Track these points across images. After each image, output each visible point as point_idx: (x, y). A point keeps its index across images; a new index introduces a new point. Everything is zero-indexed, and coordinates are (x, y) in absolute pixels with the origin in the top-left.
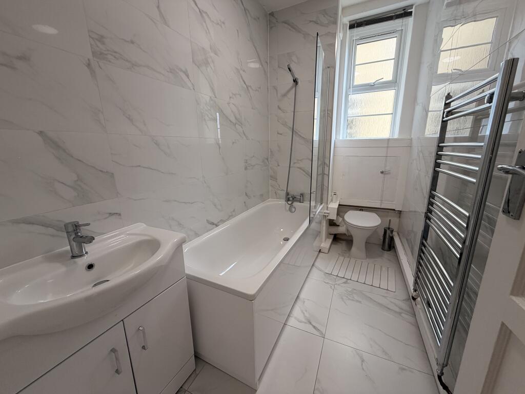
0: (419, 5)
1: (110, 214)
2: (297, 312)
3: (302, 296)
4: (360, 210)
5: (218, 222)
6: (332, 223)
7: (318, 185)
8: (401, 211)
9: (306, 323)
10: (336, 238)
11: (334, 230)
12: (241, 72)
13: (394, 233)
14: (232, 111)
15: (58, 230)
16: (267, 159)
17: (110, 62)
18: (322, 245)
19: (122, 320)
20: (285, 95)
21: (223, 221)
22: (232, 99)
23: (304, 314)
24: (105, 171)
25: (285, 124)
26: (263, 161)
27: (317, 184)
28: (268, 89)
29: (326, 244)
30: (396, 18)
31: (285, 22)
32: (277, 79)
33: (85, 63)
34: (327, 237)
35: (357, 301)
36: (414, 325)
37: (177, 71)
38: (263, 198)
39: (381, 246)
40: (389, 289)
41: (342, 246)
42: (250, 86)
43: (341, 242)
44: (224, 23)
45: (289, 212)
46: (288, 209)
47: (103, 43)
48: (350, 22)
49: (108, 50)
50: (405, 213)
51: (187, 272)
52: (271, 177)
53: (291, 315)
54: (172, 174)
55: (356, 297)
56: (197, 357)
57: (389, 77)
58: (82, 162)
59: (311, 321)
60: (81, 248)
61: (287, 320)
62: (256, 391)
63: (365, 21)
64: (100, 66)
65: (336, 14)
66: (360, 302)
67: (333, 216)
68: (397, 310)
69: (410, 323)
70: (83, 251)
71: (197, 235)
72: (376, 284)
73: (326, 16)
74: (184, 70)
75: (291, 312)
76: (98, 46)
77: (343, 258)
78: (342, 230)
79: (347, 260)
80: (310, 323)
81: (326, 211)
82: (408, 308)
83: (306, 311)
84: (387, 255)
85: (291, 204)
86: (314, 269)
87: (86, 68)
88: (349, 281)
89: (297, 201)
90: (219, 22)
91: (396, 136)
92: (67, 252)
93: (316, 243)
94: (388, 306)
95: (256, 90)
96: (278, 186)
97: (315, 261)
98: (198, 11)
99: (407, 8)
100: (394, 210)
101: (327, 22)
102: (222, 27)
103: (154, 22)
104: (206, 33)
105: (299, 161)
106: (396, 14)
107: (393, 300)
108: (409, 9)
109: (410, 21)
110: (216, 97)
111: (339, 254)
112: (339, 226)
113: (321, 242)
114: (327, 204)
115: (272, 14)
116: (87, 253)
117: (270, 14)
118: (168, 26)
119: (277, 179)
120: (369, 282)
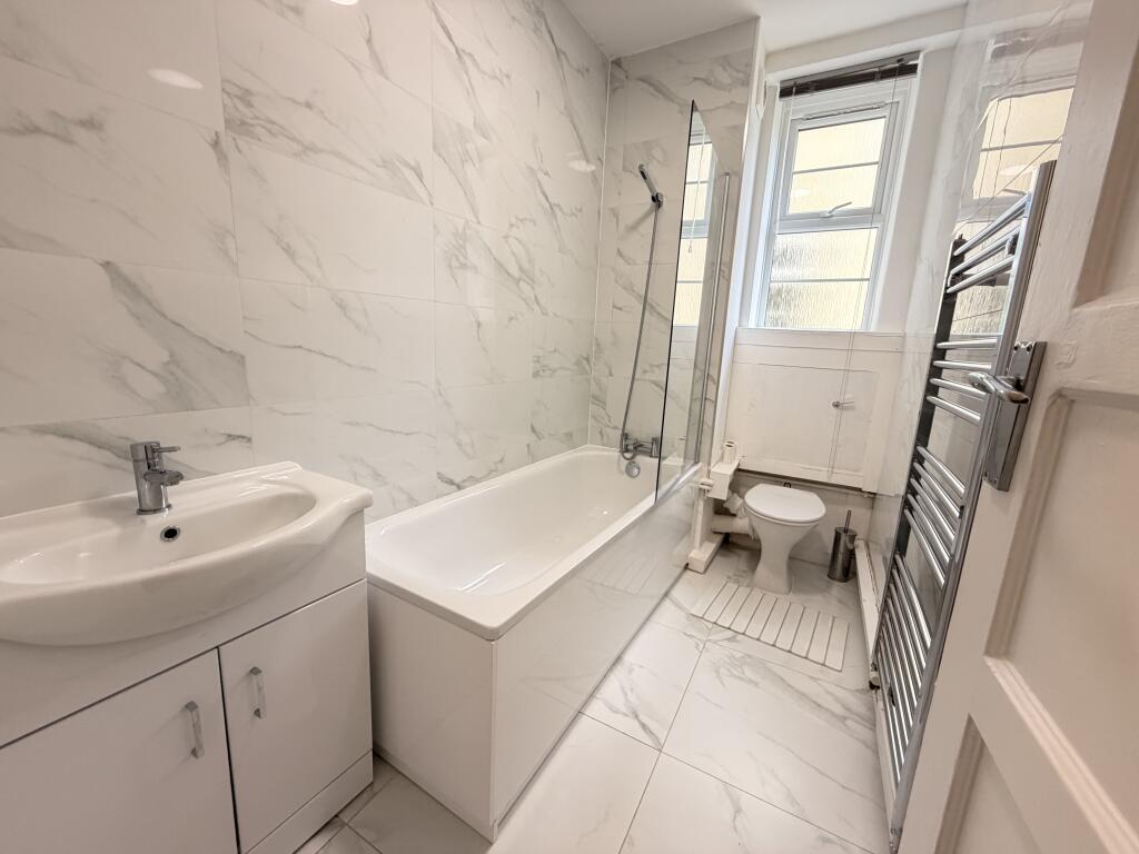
0: (931, 52)
1: (230, 436)
2: (611, 688)
3: (629, 658)
4: (785, 485)
5: (464, 481)
6: (720, 509)
7: (692, 422)
8: (874, 494)
9: (626, 715)
10: (728, 543)
11: (725, 524)
12: (541, 175)
13: (856, 542)
14: (514, 254)
15: (119, 457)
16: (588, 360)
17: (259, 140)
18: (692, 555)
19: (217, 647)
20: (634, 227)
21: (473, 480)
22: (514, 229)
23: (626, 694)
24: (228, 350)
25: (630, 288)
26: (578, 363)
27: (689, 421)
28: (599, 213)
29: (702, 552)
30: (882, 78)
31: (643, 80)
32: (619, 194)
33: (208, 139)
34: (706, 538)
35: (751, 681)
36: (867, 746)
37: (397, 163)
38: (570, 440)
39: (827, 570)
40: (810, 657)
41: (737, 562)
42: (558, 205)
43: (738, 551)
44: (508, 76)
45: (625, 475)
46: (623, 468)
47: (249, 105)
48: (782, 82)
49: (257, 118)
50: (885, 498)
51: (371, 569)
52: (594, 397)
53: (598, 696)
54: (369, 369)
55: (749, 673)
56: (379, 755)
57: (864, 200)
58: (183, 327)
59: (638, 713)
60: (158, 496)
61: (586, 703)
62: (491, 844)
63: (813, 82)
64: (237, 147)
65: (749, 65)
66: (756, 684)
67: (721, 492)
68: (838, 710)
69: (864, 743)
70: (162, 504)
71: (413, 502)
72: (800, 648)
73: (727, 68)
74: (413, 164)
75: (597, 688)
76: (237, 109)
77: (736, 586)
78: (739, 525)
79: (743, 591)
80: (637, 717)
81: (705, 480)
82: (862, 710)
83: (632, 690)
84: (838, 588)
85: (632, 458)
86: (667, 603)
87: (210, 148)
88: (740, 637)
89: (644, 453)
90: (497, 71)
91: (873, 329)
92: (131, 500)
93: (680, 549)
94: (820, 701)
95: (573, 214)
96: (606, 418)
97: (672, 586)
98: (453, 50)
99: (905, 58)
100: (860, 490)
101: (728, 81)
102: (502, 83)
103: (357, 69)
104: (468, 93)
105: (655, 369)
106: (883, 68)
107: (832, 689)
108: (913, 60)
109: (912, 84)
110: (479, 223)
111: (729, 578)
112: (734, 515)
113: (691, 547)
114: (709, 464)
115: (617, 63)
116: (169, 506)
117: (613, 62)
118: (387, 78)
119: (604, 403)
120: (784, 643)
